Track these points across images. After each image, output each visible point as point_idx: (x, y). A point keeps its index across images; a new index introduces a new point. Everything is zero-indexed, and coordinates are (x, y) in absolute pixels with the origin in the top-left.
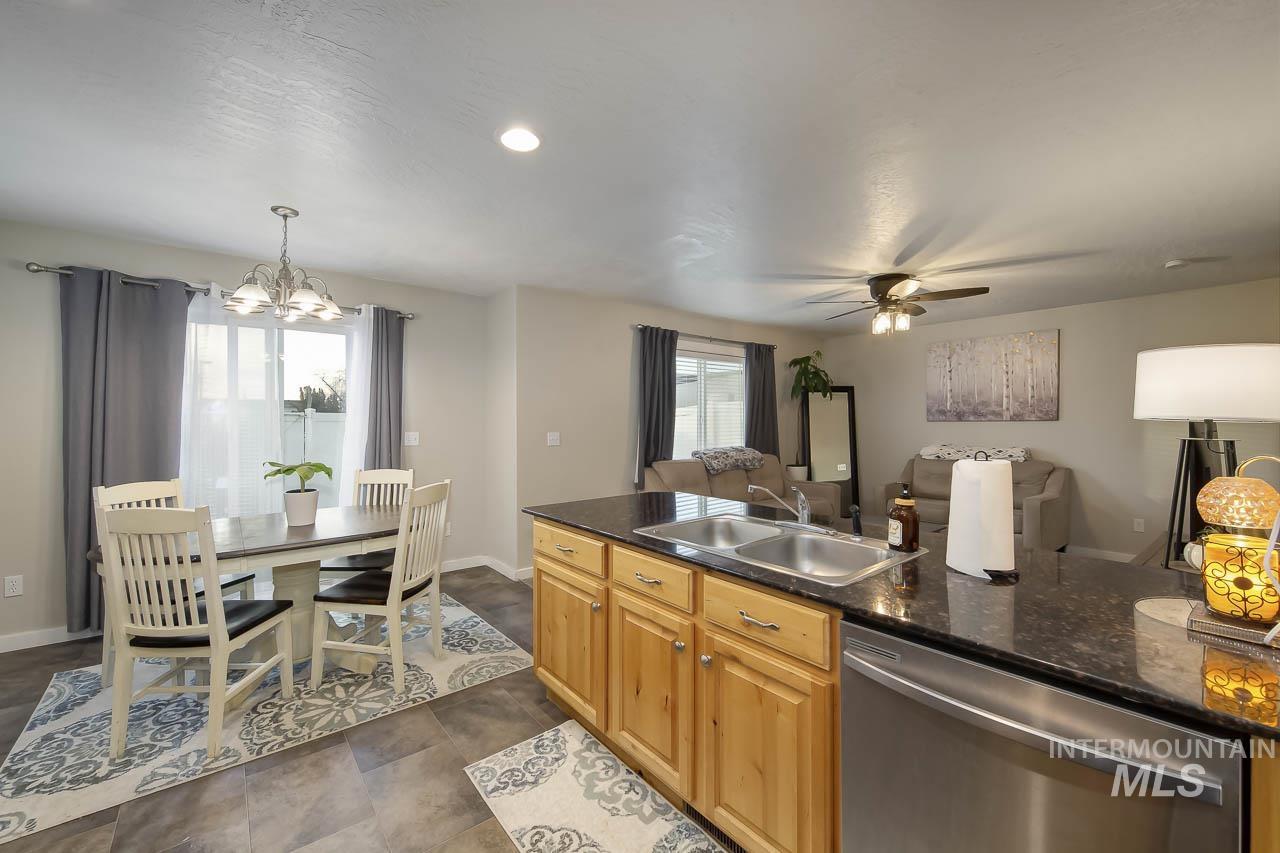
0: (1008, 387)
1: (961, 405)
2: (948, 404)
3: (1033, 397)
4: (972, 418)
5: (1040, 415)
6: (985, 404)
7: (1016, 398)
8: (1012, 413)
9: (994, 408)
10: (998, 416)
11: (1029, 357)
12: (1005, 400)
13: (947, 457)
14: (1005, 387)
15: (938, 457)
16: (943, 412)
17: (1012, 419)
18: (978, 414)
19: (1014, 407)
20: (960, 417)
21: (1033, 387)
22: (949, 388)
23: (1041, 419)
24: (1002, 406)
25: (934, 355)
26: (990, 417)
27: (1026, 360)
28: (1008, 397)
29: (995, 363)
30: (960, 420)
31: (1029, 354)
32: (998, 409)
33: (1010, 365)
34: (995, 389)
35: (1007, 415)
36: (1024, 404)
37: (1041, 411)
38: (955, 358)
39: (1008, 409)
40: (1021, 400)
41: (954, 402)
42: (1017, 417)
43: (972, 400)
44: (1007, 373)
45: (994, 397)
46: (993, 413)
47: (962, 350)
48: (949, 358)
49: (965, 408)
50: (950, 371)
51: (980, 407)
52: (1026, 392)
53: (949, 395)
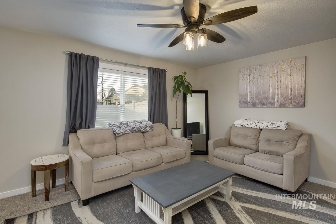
0: (278, 89)
1: (255, 99)
2: (249, 99)
3: (291, 94)
4: (259, 106)
5: (295, 104)
6: (266, 98)
7: (282, 95)
8: (280, 103)
9: (271, 100)
10: (273, 105)
11: (289, 73)
12: (276, 96)
13: (246, 126)
14: (276, 89)
15: (242, 125)
16: (246, 103)
17: (280, 106)
18: (263, 104)
19: (281, 100)
20: (254, 105)
21: (291, 89)
22: (249, 90)
23: (295, 107)
24: (274, 99)
25: (242, 74)
26: (268, 105)
27: (288, 75)
28: (278, 95)
29: (272, 77)
30: (254, 107)
31: (289, 70)
32: (272, 101)
33: (279, 77)
34: (271, 91)
35: (277, 104)
36: (286, 98)
37: (295, 102)
38: (252, 74)
39: (278, 101)
40: (285, 96)
41: (251, 98)
42: (282, 106)
43: (260, 97)
44: (278, 82)
45: (271, 95)
46: (270, 103)
47: (255, 71)
48: (249, 75)
49: (256, 101)
50: (250, 82)
51: (264, 100)
52: (287, 92)
53: (249, 94)
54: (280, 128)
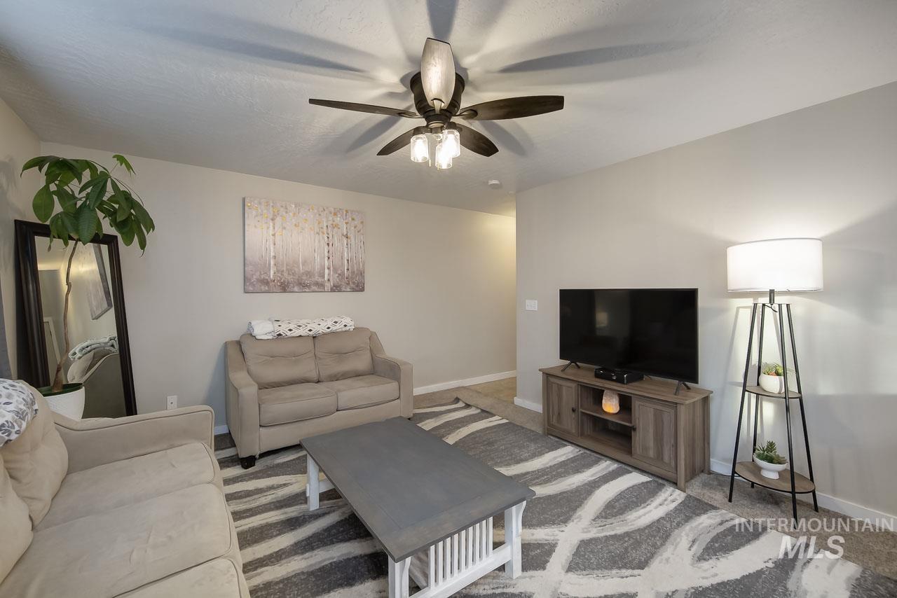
0: (329, 258)
1: (286, 274)
2: (272, 272)
3: (348, 269)
4: (296, 289)
5: (353, 286)
6: (309, 274)
7: (335, 270)
8: (332, 284)
9: (317, 278)
10: (320, 286)
11: (345, 233)
12: (327, 271)
13: (289, 334)
14: (326, 258)
15: (280, 335)
16: (266, 282)
17: (332, 290)
18: (303, 286)
19: (334, 279)
20: (284, 288)
21: (348, 260)
22: (272, 254)
23: (353, 290)
24: (324, 277)
25: (254, 213)
26: (313, 288)
27: (343, 235)
28: (329, 268)
29: (318, 233)
30: (284, 291)
31: (345, 229)
32: (320, 280)
33: (330, 236)
34: (318, 260)
35: (328, 286)
36: (341, 275)
37: (354, 283)
38: (278, 220)
39: (329, 280)
40: (339, 272)
41: (278, 271)
42: (336, 288)
43: (296, 269)
44: (328, 244)
45: (317, 267)
46: (317, 284)
47: (286, 212)
48: (273, 220)
49: (290, 278)
50: (274, 235)
51: (304, 278)
52: (343, 264)
53: (272, 263)
54: (347, 328)
